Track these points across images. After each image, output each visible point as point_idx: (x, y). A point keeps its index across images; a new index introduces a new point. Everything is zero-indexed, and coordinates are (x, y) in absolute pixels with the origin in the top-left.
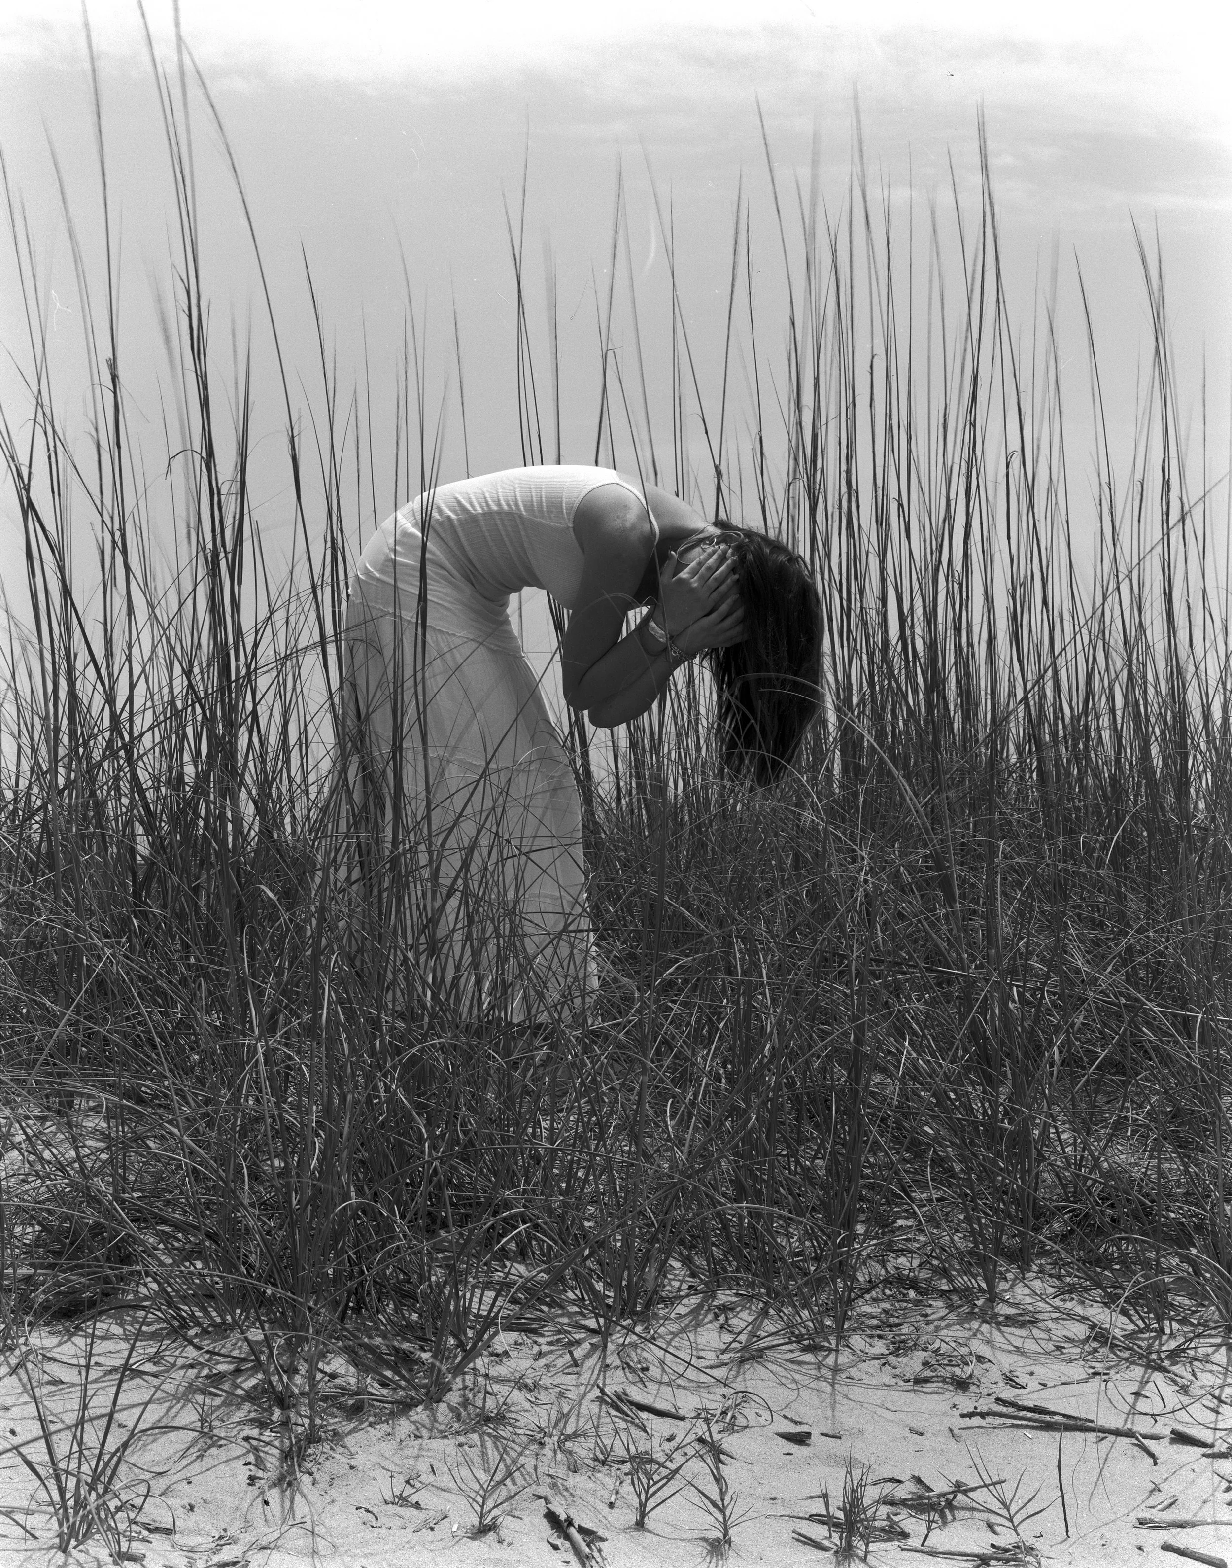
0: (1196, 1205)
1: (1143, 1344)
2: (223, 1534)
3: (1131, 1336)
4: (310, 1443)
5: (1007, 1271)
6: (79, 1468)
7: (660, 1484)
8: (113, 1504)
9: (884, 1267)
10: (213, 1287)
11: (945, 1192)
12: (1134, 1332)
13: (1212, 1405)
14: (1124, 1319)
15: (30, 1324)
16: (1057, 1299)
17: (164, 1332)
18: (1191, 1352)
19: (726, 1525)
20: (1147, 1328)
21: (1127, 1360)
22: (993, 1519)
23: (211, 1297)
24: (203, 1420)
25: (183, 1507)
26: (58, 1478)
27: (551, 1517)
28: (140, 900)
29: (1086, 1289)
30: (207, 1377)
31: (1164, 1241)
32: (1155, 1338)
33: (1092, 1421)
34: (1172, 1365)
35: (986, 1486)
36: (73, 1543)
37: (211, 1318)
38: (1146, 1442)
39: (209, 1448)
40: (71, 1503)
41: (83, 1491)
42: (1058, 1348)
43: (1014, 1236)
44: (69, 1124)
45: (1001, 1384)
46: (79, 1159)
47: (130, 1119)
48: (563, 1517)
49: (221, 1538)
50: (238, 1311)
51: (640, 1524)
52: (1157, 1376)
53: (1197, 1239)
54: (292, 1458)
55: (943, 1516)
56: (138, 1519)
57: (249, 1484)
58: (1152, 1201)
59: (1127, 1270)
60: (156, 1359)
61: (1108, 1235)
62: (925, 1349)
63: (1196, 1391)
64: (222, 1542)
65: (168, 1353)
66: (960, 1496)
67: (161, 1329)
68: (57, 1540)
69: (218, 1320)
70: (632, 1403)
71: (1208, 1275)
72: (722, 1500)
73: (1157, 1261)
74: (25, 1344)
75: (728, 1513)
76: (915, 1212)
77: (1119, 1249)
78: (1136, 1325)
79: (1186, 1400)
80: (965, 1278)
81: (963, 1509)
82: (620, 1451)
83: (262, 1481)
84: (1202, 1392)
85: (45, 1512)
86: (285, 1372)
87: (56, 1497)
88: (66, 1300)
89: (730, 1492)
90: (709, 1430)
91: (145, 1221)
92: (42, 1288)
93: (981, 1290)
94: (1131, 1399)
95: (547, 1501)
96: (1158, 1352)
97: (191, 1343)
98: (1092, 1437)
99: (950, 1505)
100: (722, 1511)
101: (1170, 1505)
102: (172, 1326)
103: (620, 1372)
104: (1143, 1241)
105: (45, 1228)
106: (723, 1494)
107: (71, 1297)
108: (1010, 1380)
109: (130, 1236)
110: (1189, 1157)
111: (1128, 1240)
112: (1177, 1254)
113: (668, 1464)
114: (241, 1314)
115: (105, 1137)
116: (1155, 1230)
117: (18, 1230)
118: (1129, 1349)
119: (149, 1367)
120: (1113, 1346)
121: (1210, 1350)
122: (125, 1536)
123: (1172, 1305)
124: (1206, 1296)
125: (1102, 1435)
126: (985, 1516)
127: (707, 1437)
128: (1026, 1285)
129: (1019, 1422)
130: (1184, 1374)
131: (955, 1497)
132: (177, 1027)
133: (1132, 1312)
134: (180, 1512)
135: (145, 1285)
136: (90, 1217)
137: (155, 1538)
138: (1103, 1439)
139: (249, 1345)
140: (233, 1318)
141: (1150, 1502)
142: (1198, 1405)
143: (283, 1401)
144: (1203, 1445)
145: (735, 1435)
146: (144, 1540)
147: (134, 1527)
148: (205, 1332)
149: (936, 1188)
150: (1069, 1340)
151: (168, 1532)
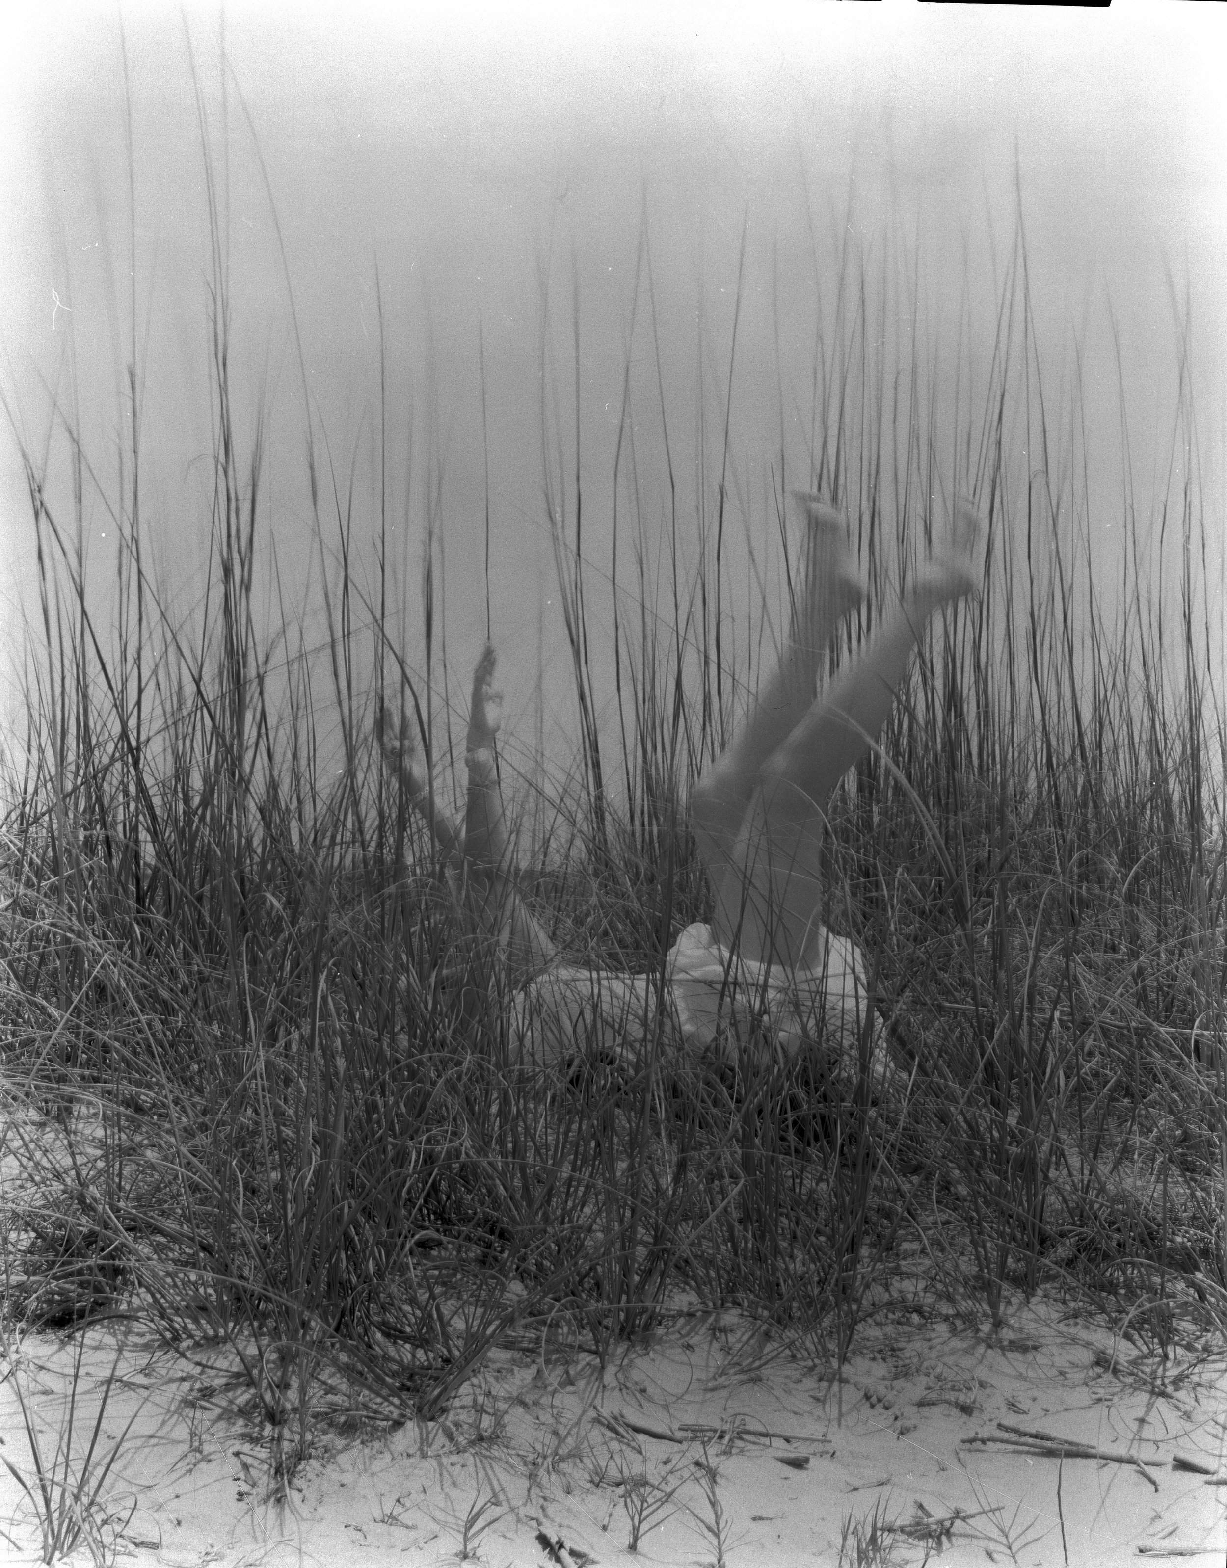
0: (1202, 1229)
1: (1148, 1370)
2: (209, 1549)
3: (1134, 1363)
4: (300, 1459)
5: (1013, 1295)
6: (65, 1479)
7: (655, 1506)
8: (99, 1518)
9: (887, 1290)
10: (206, 1299)
11: (950, 1215)
12: (1138, 1358)
13: (1213, 1431)
14: (1129, 1345)
15: (23, 1332)
16: (1061, 1324)
17: (156, 1344)
18: (1195, 1378)
19: (720, 1550)
20: (1151, 1354)
21: (1131, 1386)
22: (992, 1546)
23: (203, 1309)
24: (193, 1434)
25: (171, 1521)
26: (44, 1488)
27: (543, 1540)
28: (144, 906)
29: (1090, 1314)
30: (200, 1390)
31: (1170, 1265)
32: (1159, 1364)
33: (1094, 1448)
34: (1176, 1390)
35: (984, 1512)
36: (57, 1555)
37: (205, 1332)
38: (1147, 1469)
39: (199, 1462)
40: (56, 1515)
41: (68, 1502)
42: (1062, 1373)
43: (1019, 1260)
44: (67, 1132)
45: (1004, 1409)
46: (75, 1167)
47: (128, 1128)
48: (554, 1540)
49: (207, 1554)
50: (231, 1325)
51: (633, 1547)
52: (1161, 1402)
53: (1202, 1264)
54: (282, 1475)
55: (940, 1544)
56: (124, 1533)
57: (239, 1500)
58: (1159, 1225)
59: (1132, 1295)
60: (147, 1371)
61: (1113, 1259)
62: (927, 1375)
63: (1198, 1417)
64: (209, 1558)
65: (160, 1365)
66: (958, 1523)
67: (153, 1341)
68: (42, 1553)
69: (211, 1333)
70: (628, 1425)
71: (1213, 1300)
72: (718, 1524)
73: (1162, 1285)
74: (17, 1352)
75: (722, 1538)
76: (919, 1235)
77: (1124, 1273)
78: (1140, 1350)
79: (1188, 1426)
80: (969, 1301)
81: (961, 1535)
82: (613, 1473)
83: (251, 1497)
84: (1206, 1418)
85: (31, 1523)
86: (278, 1387)
87: (42, 1510)
88: (59, 1308)
89: (725, 1516)
90: (705, 1453)
91: (141, 1231)
92: (35, 1295)
93: (985, 1315)
94: (1135, 1426)
95: (539, 1524)
96: (1163, 1377)
97: (183, 1355)
98: (1093, 1463)
99: (948, 1533)
100: (717, 1536)
101: (1171, 1533)
102: (164, 1337)
103: (617, 1393)
104: (1149, 1266)
105: (39, 1236)
106: (718, 1518)
107: (64, 1305)
108: (1013, 1407)
109: (123, 1245)
110: (1195, 1181)
111: (1133, 1265)
112: (1183, 1278)
113: (662, 1487)
114: (234, 1328)
115: (102, 1144)
116: (1160, 1256)
117: (13, 1236)
118: (1132, 1374)
119: (140, 1379)
120: (1115, 1372)
121: (1215, 1376)
122: (110, 1550)
123: (1176, 1330)
124: (1210, 1322)
125: (1103, 1462)
126: (983, 1543)
127: (703, 1460)
128: (1030, 1310)
129: (1020, 1448)
130: (1188, 1400)
131: (952, 1524)
132: (178, 1035)
133: (1136, 1337)
134: (168, 1527)
135: (138, 1295)
136: (85, 1224)
137: (142, 1552)
138: (1105, 1465)
139: (242, 1360)
140: (226, 1331)
141: (1152, 1530)
142: (1199, 1431)
143: (274, 1417)
144: (1206, 1472)
145: (734, 1458)
146: (130, 1554)
147: (119, 1540)
148: (197, 1344)
149: (940, 1211)
150: (1074, 1365)
151: (154, 1546)
